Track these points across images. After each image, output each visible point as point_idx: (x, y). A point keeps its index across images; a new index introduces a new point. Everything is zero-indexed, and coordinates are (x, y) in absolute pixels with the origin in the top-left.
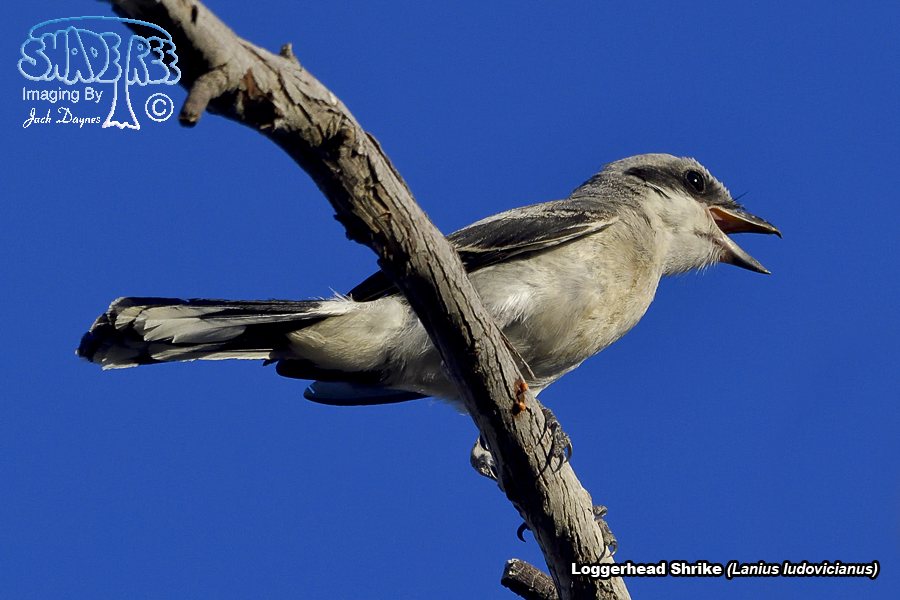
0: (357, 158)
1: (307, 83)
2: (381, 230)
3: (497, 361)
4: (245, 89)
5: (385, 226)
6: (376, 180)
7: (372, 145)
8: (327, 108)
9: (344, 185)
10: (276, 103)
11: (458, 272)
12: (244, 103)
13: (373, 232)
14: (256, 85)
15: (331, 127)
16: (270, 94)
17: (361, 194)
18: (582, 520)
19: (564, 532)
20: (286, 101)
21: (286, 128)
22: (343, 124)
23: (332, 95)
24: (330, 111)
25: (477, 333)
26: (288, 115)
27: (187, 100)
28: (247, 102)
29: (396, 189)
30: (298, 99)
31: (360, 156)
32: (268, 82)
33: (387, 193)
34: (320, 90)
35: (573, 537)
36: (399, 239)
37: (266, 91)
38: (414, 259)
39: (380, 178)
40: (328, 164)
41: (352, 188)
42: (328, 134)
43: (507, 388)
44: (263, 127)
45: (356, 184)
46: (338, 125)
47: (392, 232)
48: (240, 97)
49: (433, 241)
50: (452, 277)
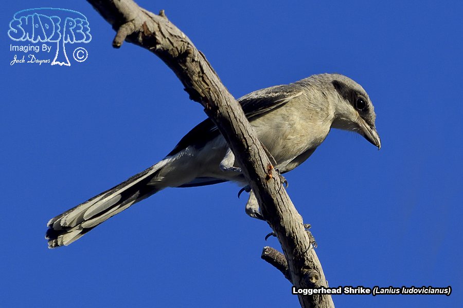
0: (194, 63)
1: (171, 28)
2: (205, 96)
3: (259, 156)
4: (143, 31)
5: (207, 93)
6: (203, 73)
7: (201, 56)
8: (180, 39)
9: (189, 75)
10: (157, 37)
11: (241, 115)
12: (142, 37)
13: (202, 96)
14: (148, 29)
15: (183, 48)
16: (154, 33)
17: (196, 79)
18: (298, 229)
19: (290, 234)
20: (162, 36)
21: (162, 49)
22: (188, 47)
23: (183, 33)
24: (182, 41)
25: (250, 143)
26: (163, 43)
27: (116, 36)
28: (144, 37)
29: (212, 76)
30: (167, 35)
31: (196, 61)
32: (153, 28)
33: (208, 79)
34: (177, 31)
35: (294, 237)
36: (214, 100)
37: (152, 32)
38: (221, 109)
39: (205, 72)
40: (181, 65)
41: (192, 76)
42: (181, 52)
43: (264, 168)
44: (151, 48)
45: (194, 74)
46: (186, 47)
47: (211, 97)
48: (141, 34)
49: (229, 101)
50: (238, 117)
